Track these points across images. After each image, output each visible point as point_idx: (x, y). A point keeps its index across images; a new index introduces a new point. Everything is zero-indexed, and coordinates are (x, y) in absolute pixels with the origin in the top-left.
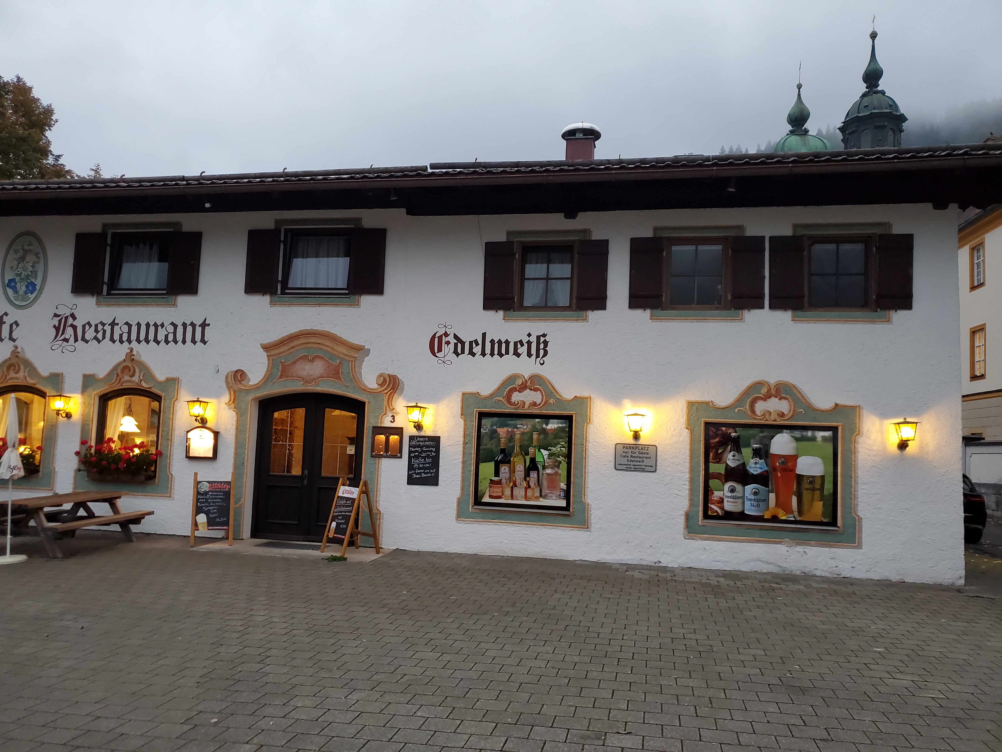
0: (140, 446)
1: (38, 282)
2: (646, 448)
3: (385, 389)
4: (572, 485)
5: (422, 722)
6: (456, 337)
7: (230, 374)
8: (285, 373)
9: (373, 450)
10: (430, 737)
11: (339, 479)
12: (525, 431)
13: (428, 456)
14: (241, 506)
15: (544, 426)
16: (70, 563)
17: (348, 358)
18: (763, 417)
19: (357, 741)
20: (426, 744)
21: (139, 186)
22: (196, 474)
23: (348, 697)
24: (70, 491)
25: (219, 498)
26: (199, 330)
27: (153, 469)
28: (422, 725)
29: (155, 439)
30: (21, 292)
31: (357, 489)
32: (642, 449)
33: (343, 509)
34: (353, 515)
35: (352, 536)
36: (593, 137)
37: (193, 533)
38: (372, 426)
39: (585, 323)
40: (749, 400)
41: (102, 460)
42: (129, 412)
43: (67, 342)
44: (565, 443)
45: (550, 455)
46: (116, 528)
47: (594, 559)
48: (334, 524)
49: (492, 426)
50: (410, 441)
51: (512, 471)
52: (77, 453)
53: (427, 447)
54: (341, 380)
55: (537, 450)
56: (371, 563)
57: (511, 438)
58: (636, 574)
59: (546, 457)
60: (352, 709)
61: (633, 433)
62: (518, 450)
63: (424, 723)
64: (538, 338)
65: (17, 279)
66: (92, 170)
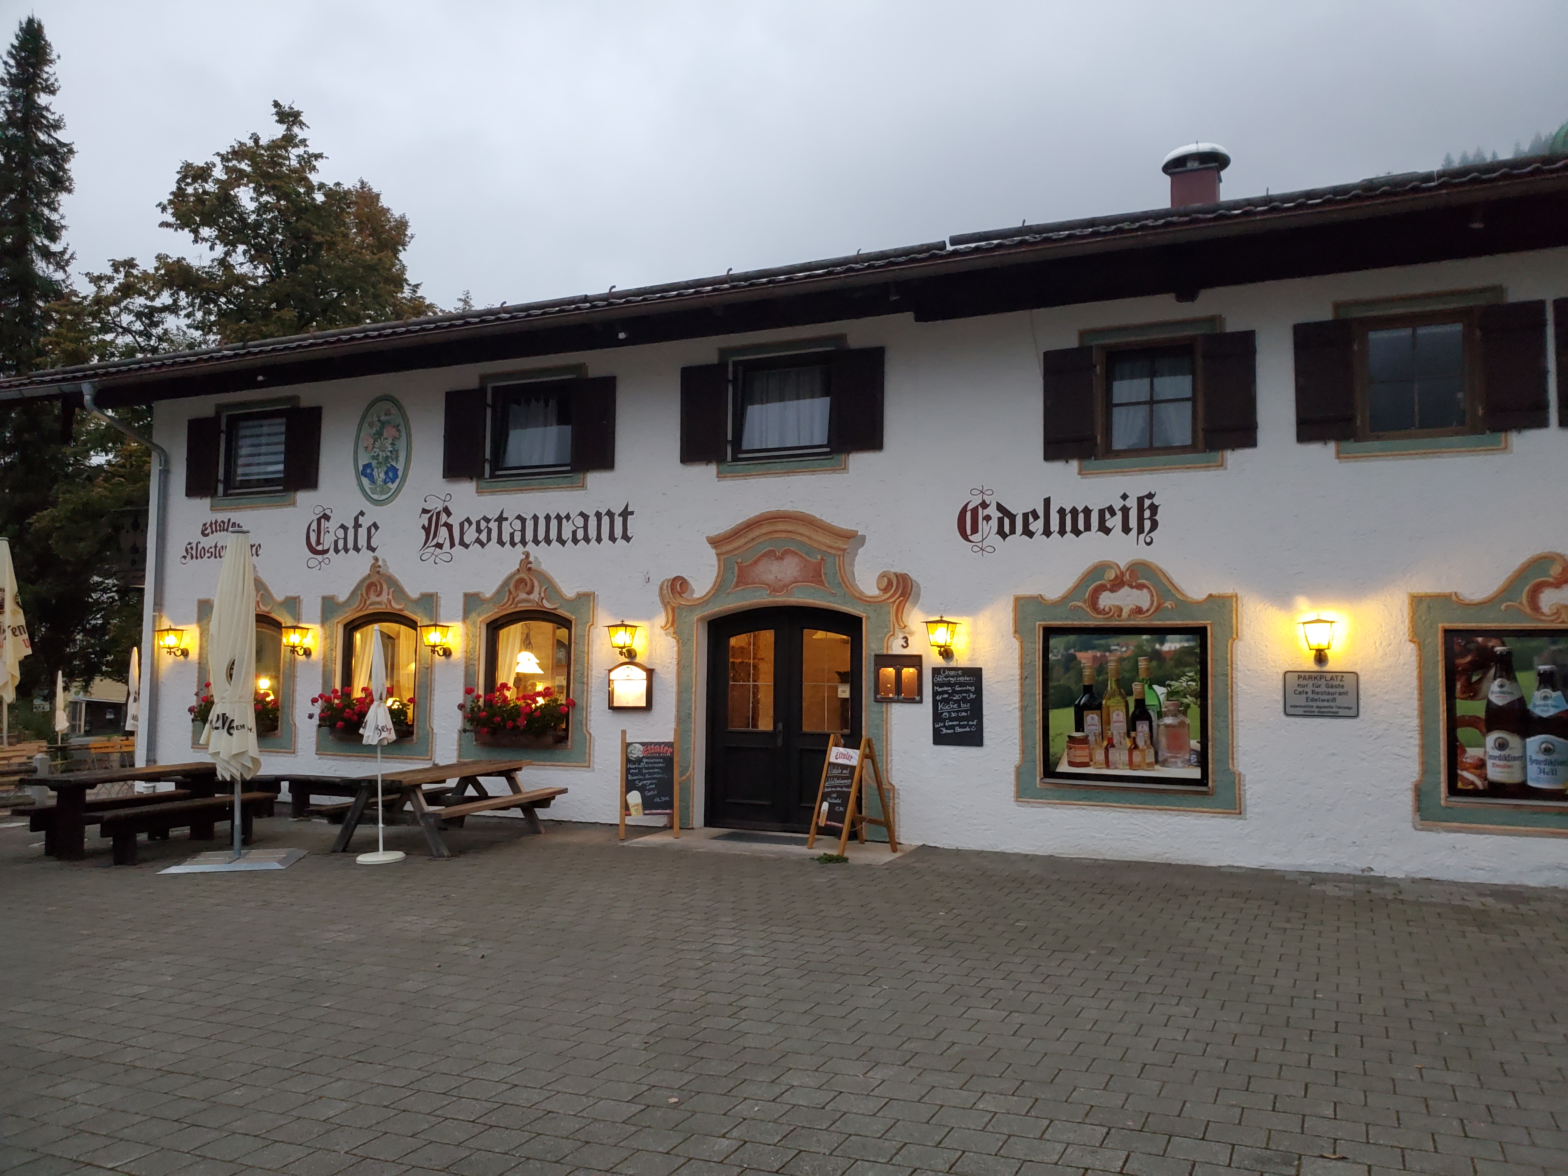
0: (546, 693)
1: (400, 466)
2: (1339, 678)
3: (892, 596)
4: (1210, 744)
5: (986, 1119)
6: (1000, 507)
7: (665, 584)
8: (743, 578)
9: (877, 692)
10: (1001, 1144)
11: (829, 736)
12: (1125, 655)
13: (964, 700)
14: (688, 778)
15: (1157, 646)
16: (460, 865)
17: (833, 552)
18: (1555, 616)
19: (887, 1143)
20: (996, 1155)
21: (526, 316)
22: (624, 732)
23: (868, 1075)
24: (454, 761)
25: (657, 768)
26: (618, 521)
27: (564, 726)
28: (987, 1124)
29: (564, 683)
30: (380, 482)
31: (857, 751)
32: (1332, 679)
33: (837, 782)
34: (853, 791)
35: (853, 824)
36: (1217, 164)
37: (622, 819)
38: (873, 654)
39: (1220, 472)
40: (1527, 588)
41: (494, 716)
42: (527, 644)
43: (441, 548)
44: (1196, 674)
45: (1170, 695)
46: (518, 813)
47: (1254, 864)
48: (825, 806)
49: (1067, 649)
50: (933, 677)
51: (1105, 722)
52: (461, 707)
53: (961, 684)
54: (823, 585)
55: (1146, 686)
56: (886, 867)
57: (1101, 668)
58: (1330, 890)
59: (1162, 698)
60: (876, 1092)
61: (1314, 652)
62: (1114, 686)
63: (990, 1121)
64: (1140, 501)
65: (374, 463)
66: (460, 300)
